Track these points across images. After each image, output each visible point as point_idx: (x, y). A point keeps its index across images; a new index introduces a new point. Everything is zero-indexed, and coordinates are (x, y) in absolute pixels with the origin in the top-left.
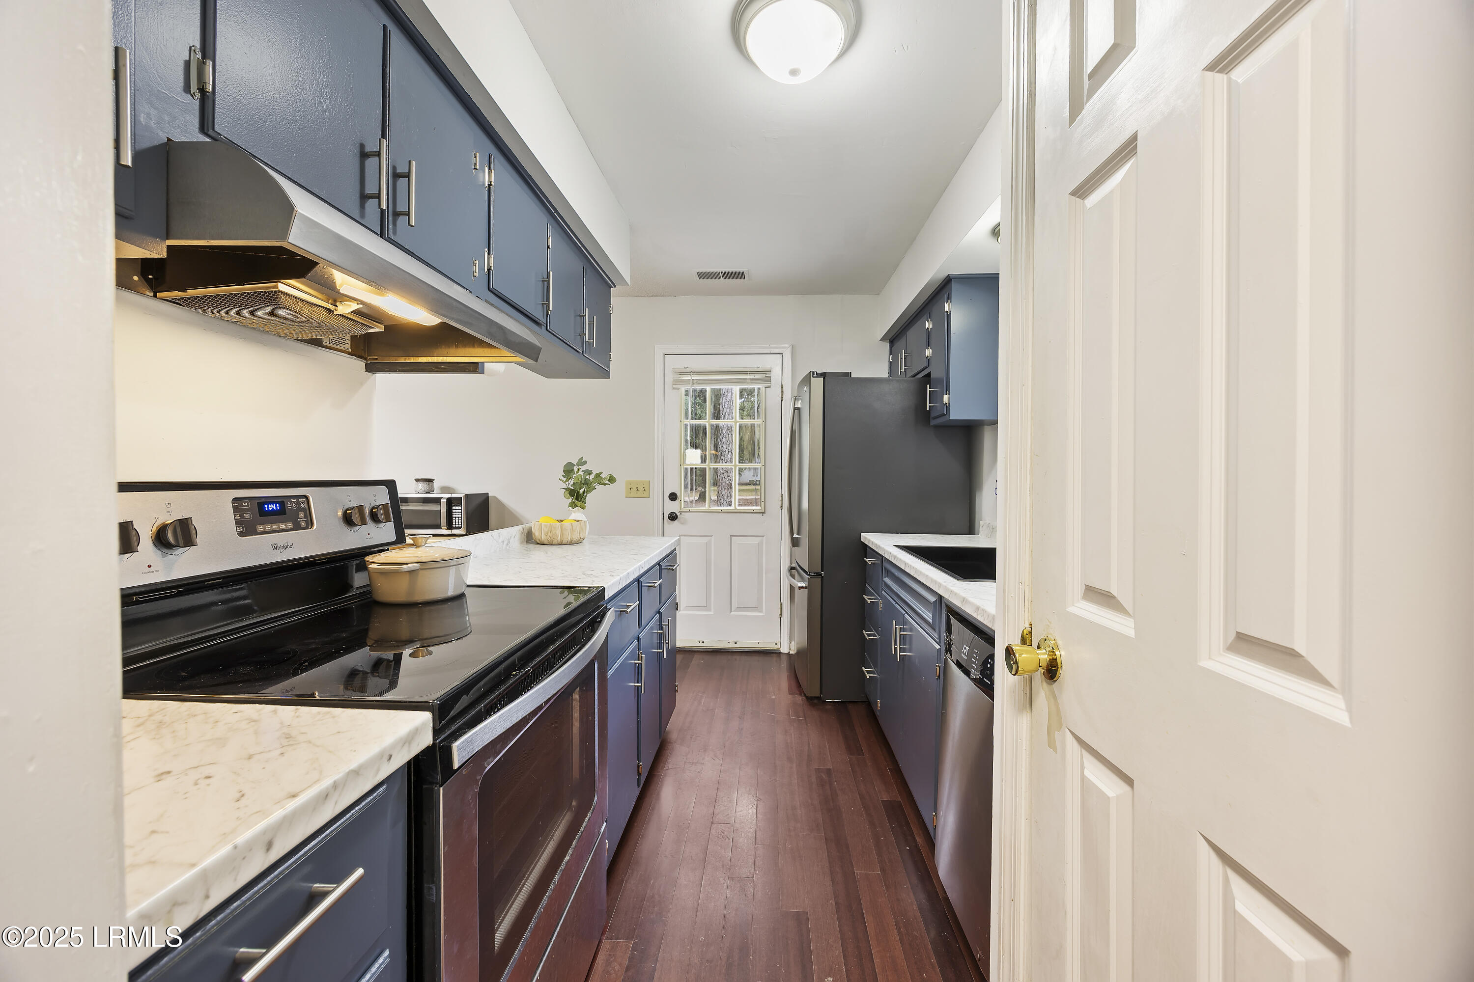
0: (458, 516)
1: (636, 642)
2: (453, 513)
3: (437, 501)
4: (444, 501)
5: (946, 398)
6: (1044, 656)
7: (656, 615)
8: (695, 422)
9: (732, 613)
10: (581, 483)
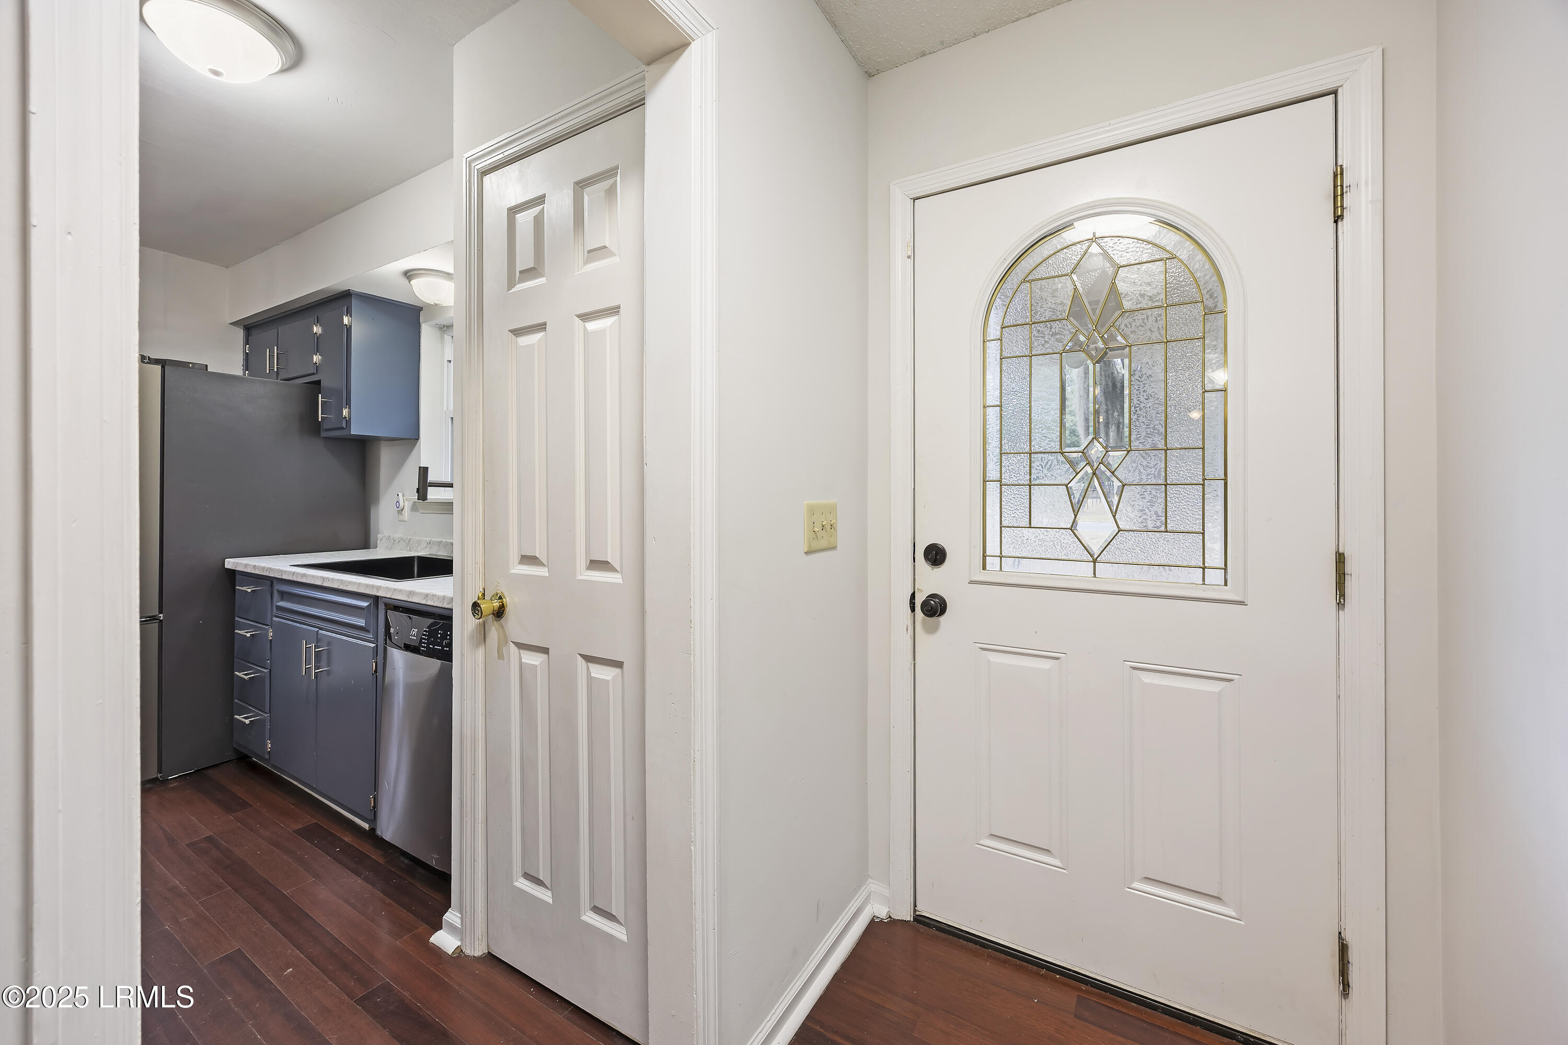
5: (345, 412)
6: (496, 604)
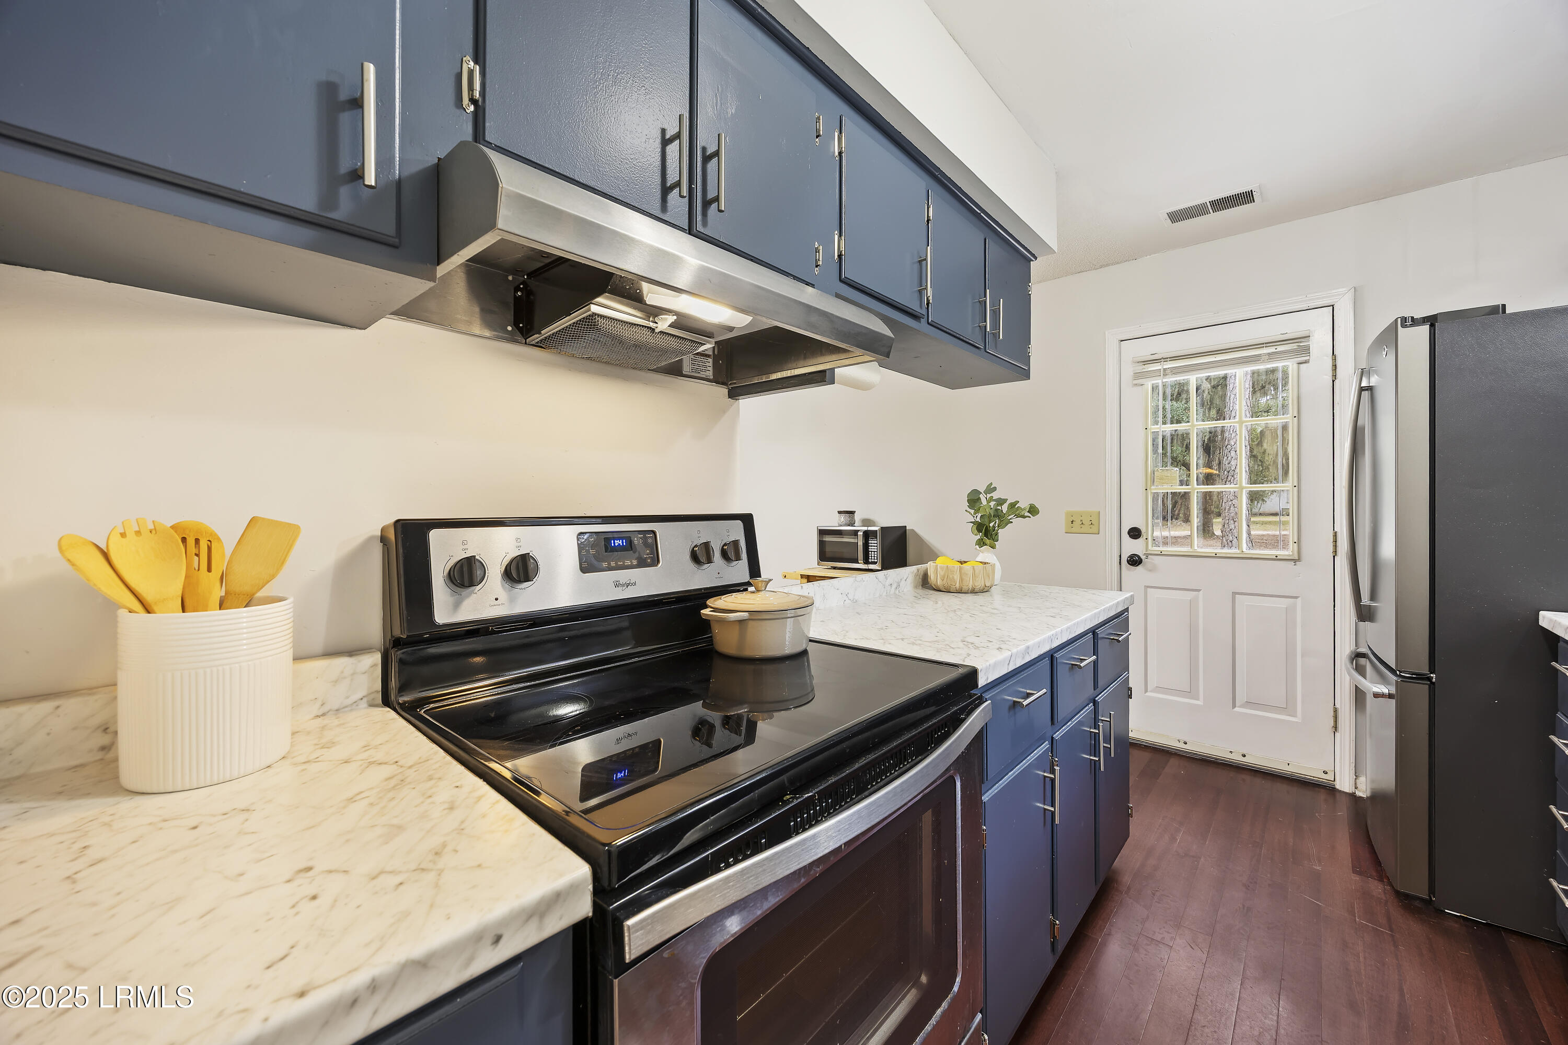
0: (873, 550)
1: (1046, 745)
2: (870, 547)
3: (855, 533)
4: (860, 533)
7: (1088, 704)
8: (1169, 428)
9: (1237, 709)
10: (990, 515)
